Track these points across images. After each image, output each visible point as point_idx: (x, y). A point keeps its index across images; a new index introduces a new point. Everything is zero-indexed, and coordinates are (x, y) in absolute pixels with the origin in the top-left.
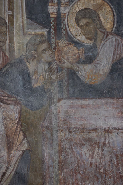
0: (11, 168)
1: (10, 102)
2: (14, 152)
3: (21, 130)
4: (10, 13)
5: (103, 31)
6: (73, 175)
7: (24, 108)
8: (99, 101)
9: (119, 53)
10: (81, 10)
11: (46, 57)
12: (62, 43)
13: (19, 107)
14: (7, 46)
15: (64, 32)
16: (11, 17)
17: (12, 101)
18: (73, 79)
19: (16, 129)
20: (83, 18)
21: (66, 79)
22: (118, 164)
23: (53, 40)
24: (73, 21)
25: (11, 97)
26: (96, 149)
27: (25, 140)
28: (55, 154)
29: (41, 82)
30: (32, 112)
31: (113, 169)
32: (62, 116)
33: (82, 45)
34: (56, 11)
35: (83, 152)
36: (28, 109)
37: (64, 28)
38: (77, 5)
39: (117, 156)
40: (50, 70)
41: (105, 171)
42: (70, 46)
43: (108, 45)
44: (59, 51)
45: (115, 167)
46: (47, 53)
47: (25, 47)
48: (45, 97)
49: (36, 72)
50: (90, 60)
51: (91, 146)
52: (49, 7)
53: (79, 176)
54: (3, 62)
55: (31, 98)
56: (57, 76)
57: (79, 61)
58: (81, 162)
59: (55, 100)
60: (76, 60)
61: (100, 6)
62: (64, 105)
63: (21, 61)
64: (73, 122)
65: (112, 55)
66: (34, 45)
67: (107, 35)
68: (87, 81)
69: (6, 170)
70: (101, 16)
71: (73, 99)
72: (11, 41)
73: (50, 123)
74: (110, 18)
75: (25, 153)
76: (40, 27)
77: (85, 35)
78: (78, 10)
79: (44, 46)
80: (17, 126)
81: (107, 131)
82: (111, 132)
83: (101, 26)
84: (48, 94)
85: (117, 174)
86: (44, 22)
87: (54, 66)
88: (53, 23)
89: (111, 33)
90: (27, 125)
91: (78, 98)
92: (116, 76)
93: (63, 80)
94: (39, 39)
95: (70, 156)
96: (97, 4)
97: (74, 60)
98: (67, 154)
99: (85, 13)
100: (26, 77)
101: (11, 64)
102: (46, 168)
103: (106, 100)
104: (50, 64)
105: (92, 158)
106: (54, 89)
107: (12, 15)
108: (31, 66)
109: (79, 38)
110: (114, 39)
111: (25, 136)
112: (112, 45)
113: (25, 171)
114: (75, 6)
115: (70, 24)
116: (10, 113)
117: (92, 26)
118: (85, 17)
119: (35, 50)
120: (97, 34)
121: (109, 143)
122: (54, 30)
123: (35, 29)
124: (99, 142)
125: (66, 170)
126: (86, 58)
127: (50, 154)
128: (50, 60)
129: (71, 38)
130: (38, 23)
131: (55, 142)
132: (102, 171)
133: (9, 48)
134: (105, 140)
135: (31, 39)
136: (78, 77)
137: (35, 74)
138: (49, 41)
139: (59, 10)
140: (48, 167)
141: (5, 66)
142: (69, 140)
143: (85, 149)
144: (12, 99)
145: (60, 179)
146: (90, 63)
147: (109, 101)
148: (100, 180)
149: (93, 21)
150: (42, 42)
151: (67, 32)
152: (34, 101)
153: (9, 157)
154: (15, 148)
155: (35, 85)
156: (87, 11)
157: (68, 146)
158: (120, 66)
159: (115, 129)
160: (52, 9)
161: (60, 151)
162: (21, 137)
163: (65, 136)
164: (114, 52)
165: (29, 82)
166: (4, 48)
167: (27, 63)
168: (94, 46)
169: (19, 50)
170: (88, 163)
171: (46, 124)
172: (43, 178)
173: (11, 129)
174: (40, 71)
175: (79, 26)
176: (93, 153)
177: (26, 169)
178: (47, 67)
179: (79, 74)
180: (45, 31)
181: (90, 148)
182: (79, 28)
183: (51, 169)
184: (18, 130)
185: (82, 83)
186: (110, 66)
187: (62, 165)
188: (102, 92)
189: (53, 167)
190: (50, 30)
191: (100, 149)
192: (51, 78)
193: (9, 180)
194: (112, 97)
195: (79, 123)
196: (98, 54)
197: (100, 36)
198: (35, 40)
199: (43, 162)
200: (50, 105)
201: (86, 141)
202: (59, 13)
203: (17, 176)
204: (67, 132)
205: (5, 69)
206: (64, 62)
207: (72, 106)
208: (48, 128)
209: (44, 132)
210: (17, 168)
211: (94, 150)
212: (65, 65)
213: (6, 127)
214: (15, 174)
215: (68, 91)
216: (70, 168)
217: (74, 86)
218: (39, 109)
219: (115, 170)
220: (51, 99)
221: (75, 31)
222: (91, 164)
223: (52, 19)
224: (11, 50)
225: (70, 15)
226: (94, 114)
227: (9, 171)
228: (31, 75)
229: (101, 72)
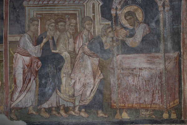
0: (95, 87)
1: (94, 56)
2: (96, 79)
3: (99, 69)
4: (93, 15)
5: (138, 21)
6: (124, 90)
7: (101, 59)
8: (136, 55)
9: (146, 32)
10: (127, 12)
11: (111, 35)
12: (118, 28)
13: (98, 58)
14: (92, 30)
15: (119, 23)
16: (94, 17)
17: (95, 56)
18: (124, 45)
19: (97, 69)
20: (128, 16)
21: (120, 45)
22: (146, 85)
23: (114, 27)
24: (123, 17)
25: (95, 54)
26: (136, 78)
27: (102, 74)
28: (116, 80)
29: (109, 46)
30: (104, 61)
31: (143, 87)
32: (119, 62)
33: (128, 29)
34: (115, 13)
35: (129, 79)
36: (103, 60)
37: (119, 21)
38: (125, 9)
39: (145, 81)
40: (113, 41)
41: (140, 88)
42: (122, 29)
43: (140, 28)
44: (117, 32)
45: (144, 86)
46: (111, 33)
47: (101, 30)
48: (110, 54)
49: (106, 42)
50: (132, 36)
51: (133, 76)
52: (112, 11)
53: (127, 91)
54: (91, 37)
55: (104, 55)
56: (116, 44)
57: (127, 36)
58: (128, 84)
59: (115, 55)
60: (125, 36)
61: (136, 10)
62: (120, 57)
63: (99, 37)
64: (124, 65)
65: (142, 33)
66: (105, 29)
67: (140, 24)
68: (131, 46)
69: (93, 88)
70: (137, 14)
71: (124, 54)
72: (94, 28)
73: (113, 66)
74: (141, 15)
75: (102, 80)
76: (108, 20)
77: (129, 24)
78: (126, 12)
79: (110, 30)
80: (98, 68)
81: (141, 69)
82: (143, 70)
83: (137, 19)
84: (112, 52)
85: (146, 90)
86: (109, 18)
87: (115, 39)
88: (114, 19)
89: (142, 23)
90: (102, 67)
91: (126, 54)
92: (144, 43)
93: (119, 46)
94: (107, 27)
95: (123, 81)
96: (135, 9)
97: (124, 36)
98: (121, 80)
99: (129, 13)
100: (102, 44)
101: (94, 39)
102: (112, 87)
103: (140, 54)
104: (113, 38)
105: (134, 82)
106: (115, 50)
107: (94, 16)
108: (104, 39)
109: (126, 26)
110: (143, 25)
111: (101, 72)
112: (142, 28)
113: (102, 88)
114: (124, 10)
115: (122, 19)
116: (94, 62)
117: (132, 19)
118: (129, 15)
119: (105, 32)
120: (135, 23)
121: (141, 75)
122: (114, 22)
123: (105, 21)
124: (137, 75)
125: (121, 88)
126: (130, 35)
127: (113, 81)
128: (113, 36)
129: (122, 25)
130: (106, 19)
131: (116, 74)
132: (138, 88)
133: (93, 31)
134: (140, 73)
135: (103, 26)
136: (126, 44)
137: (105, 43)
138: (112, 27)
139: (116, 12)
140: (113, 86)
141: (92, 40)
142: (122, 74)
143: (130, 78)
144: (95, 55)
145: (119, 92)
146: (132, 37)
147: (141, 55)
148: (137, 92)
149: (133, 17)
150: (108, 28)
151: (120, 23)
152: (105, 56)
153: (94, 82)
154: (97, 78)
155: (106, 48)
156: (130, 12)
157: (122, 76)
158: (146, 38)
159: (145, 68)
160: (113, 12)
161: (118, 79)
162: (100, 72)
163: (120, 72)
164: (144, 31)
165: (103, 47)
166: (91, 31)
167: (102, 38)
168: (134, 29)
169: (98, 32)
170: (132, 85)
171: (111, 66)
172: (110, 91)
173: (95, 69)
174: (108, 42)
175: (126, 20)
176: (134, 80)
177: (102, 87)
178: (111, 40)
179: (127, 42)
180: (110, 23)
181: (133, 77)
182: (126, 21)
183: (114, 87)
184: (98, 69)
185: (128, 47)
186: (141, 38)
187: (119, 85)
188: (138, 51)
189: (115, 86)
190: (112, 22)
191: (137, 78)
192: (113, 45)
193: (94, 93)
194: (143, 53)
195: (127, 66)
196: (135, 33)
197: (136, 24)
198: (105, 27)
199: (110, 84)
200: (113, 58)
201: (130, 74)
202: (116, 14)
203: (98, 91)
204: (121, 70)
205: (92, 41)
206: (119, 37)
207: (123, 58)
208: (112, 68)
209: (111, 70)
210: (98, 87)
211: (134, 78)
212: (120, 38)
213: (92, 68)
214: (97, 90)
215: (122, 50)
216: (123, 87)
217: (124, 48)
218: (108, 59)
219: (144, 88)
220: (113, 54)
221: (124, 22)
222: (133, 85)
223: (113, 17)
224: (94, 32)
225: (122, 14)
226: (134, 61)
227: (95, 88)
228: (104, 43)
229: (137, 41)
